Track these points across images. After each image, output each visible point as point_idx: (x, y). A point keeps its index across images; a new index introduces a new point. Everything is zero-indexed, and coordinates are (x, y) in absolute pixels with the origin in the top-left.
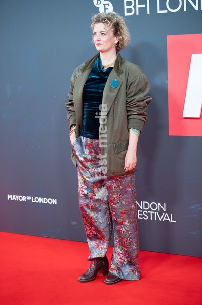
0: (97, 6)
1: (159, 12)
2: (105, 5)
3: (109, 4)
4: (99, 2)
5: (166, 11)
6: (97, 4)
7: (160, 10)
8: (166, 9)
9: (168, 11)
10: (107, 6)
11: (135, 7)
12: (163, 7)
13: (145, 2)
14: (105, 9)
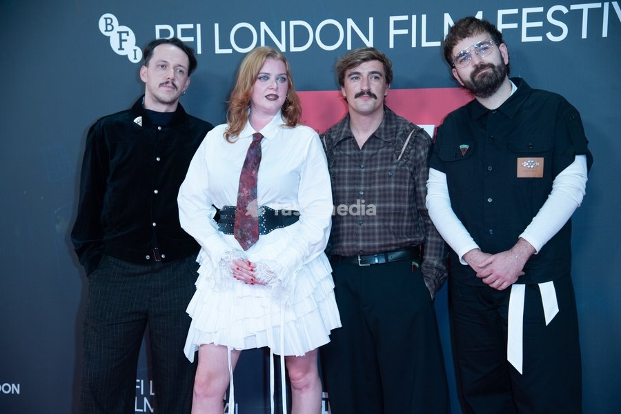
0: (107, 34)
1: (218, 51)
2: (120, 33)
3: (127, 33)
4: (109, 28)
5: (229, 51)
6: (107, 30)
7: (220, 48)
8: (230, 47)
9: (234, 50)
10: (124, 36)
12: (225, 43)
13: (192, 33)
14: (121, 41)
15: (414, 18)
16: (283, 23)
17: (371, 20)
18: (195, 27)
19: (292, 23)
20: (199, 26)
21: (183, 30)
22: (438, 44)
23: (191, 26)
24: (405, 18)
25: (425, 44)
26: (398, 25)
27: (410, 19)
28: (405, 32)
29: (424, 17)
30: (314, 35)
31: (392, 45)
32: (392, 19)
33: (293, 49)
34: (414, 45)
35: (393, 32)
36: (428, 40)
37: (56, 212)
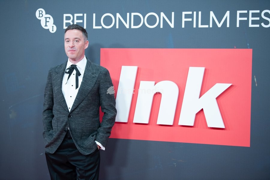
0: (39, 18)
1: (94, 27)
2: (46, 18)
3: (50, 18)
4: (41, 15)
5: (100, 27)
6: (39, 17)
8: (101, 25)
9: (102, 27)
10: (48, 19)
11: (73, 21)
13: (82, 18)
14: (46, 22)
15: (195, 13)
16: (128, 14)
17: (173, 13)
18: (83, 15)
19: (133, 14)
20: (85, 15)
21: (77, 17)
22: (207, 26)
23: (81, 15)
24: (191, 13)
25: (200, 26)
26: (187, 16)
27: (193, 13)
28: (190, 20)
29: (200, 13)
30: (144, 20)
31: (183, 26)
32: (184, 13)
33: (133, 27)
34: (195, 26)
35: (184, 20)
36: (202, 24)
37: (10, 108)
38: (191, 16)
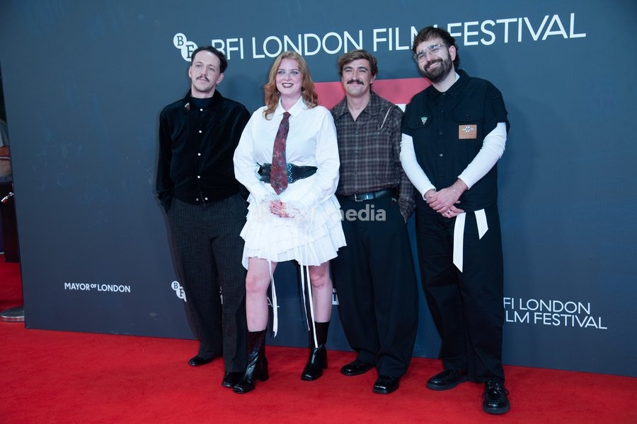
0: (179, 47)
1: (255, 56)
2: (188, 46)
3: (193, 46)
4: (181, 43)
5: (263, 56)
6: (179, 45)
7: (257, 54)
8: (263, 53)
9: (266, 55)
10: (191, 48)
11: (225, 49)
12: (260, 51)
13: (237, 44)
14: (189, 51)
15: (390, 30)
16: (300, 36)
17: (361, 32)
18: (239, 40)
19: (306, 36)
20: (241, 39)
21: (230, 43)
22: (407, 48)
23: (236, 40)
24: (384, 30)
25: (398, 48)
26: (379, 35)
27: (388, 31)
28: (385, 40)
29: (397, 29)
30: (322, 44)
31: (375, 50)
32: (375, 31)
33: (307, 53)
34: (391, 49)
35: (376, 40)
36: (400, 46)
37: (148, 171)
38: (385, 35)
